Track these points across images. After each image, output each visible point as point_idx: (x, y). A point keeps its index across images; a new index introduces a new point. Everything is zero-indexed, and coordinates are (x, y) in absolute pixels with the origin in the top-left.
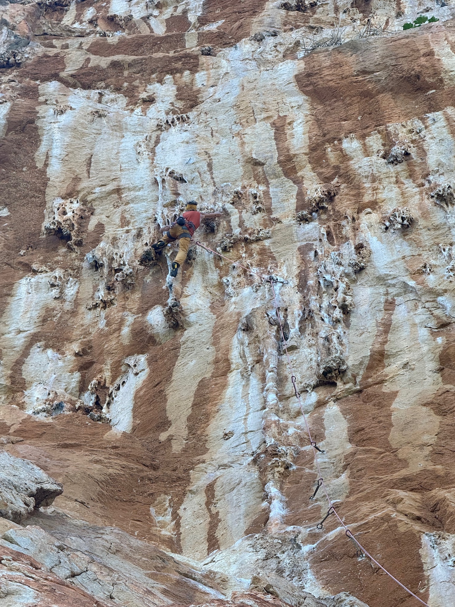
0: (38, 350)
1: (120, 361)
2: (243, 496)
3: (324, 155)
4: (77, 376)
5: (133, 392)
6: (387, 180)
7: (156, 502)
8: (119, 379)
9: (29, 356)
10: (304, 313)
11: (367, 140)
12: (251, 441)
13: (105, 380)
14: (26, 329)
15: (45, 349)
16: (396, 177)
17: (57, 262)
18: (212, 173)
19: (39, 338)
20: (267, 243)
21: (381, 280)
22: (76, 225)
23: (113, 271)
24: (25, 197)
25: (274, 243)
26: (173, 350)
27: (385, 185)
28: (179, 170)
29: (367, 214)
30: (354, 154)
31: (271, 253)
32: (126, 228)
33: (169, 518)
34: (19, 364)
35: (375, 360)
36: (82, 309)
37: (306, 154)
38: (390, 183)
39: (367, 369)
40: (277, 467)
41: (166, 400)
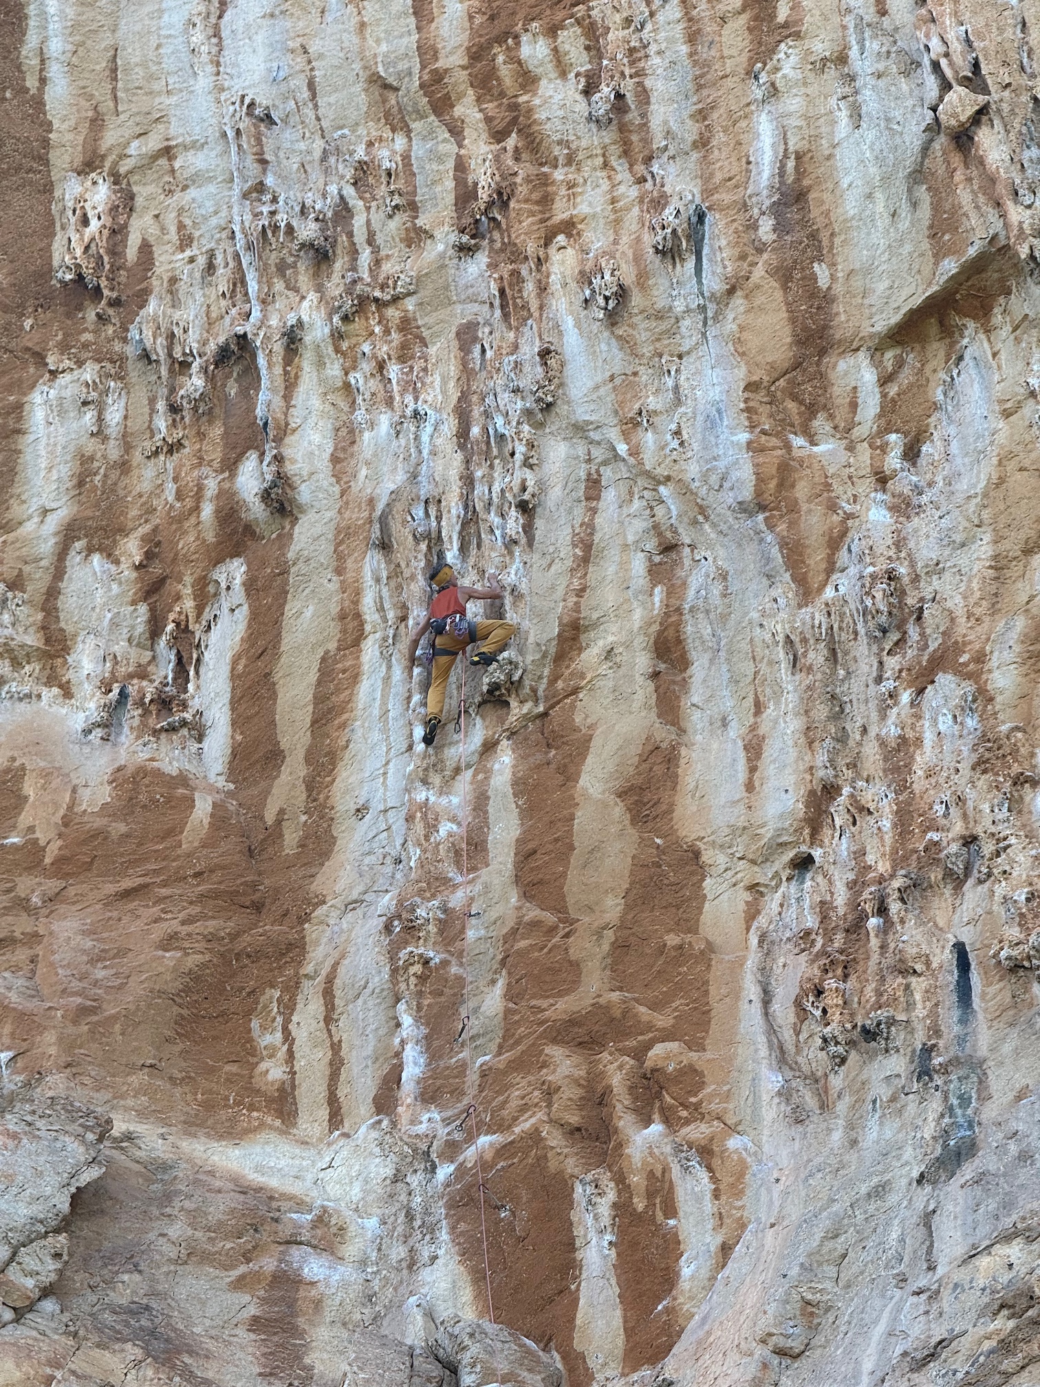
0: (78, 558)
1: (205, 577)
2: (371, 1013)
3: (492, 72)
4: (143, 609)
5: (225, 670)
6: (589, 162)
7: (259, 1007)
8: (207, 610)
9: (66, 576)
10: (466, 513)
11: (559, 40)
12: (394, 827)
13: (187, 616)
14: (54, 505)
15: (87, 556)
16: (604, 155)
17: (85, 346)
18: (316, 106)
19: (77, 533)
20: (410, 304)
21: (579, 430)
22: (106, 259)
23: (177, 366)
25: (421, 304)
26: (279, 575)
27: (586, 175)
28: (263, 97)
29: (560, 249)
30: (541, 69)
31: (418, 327)
32: (188, 253)
33: (279, 1035)
34: (53, 593)
35: (567, 639)
36: (137, 457)
37: (464, 68)
38: (595, 169)
39: (555, 661)
40: (412, 964)
41: (274, 696)
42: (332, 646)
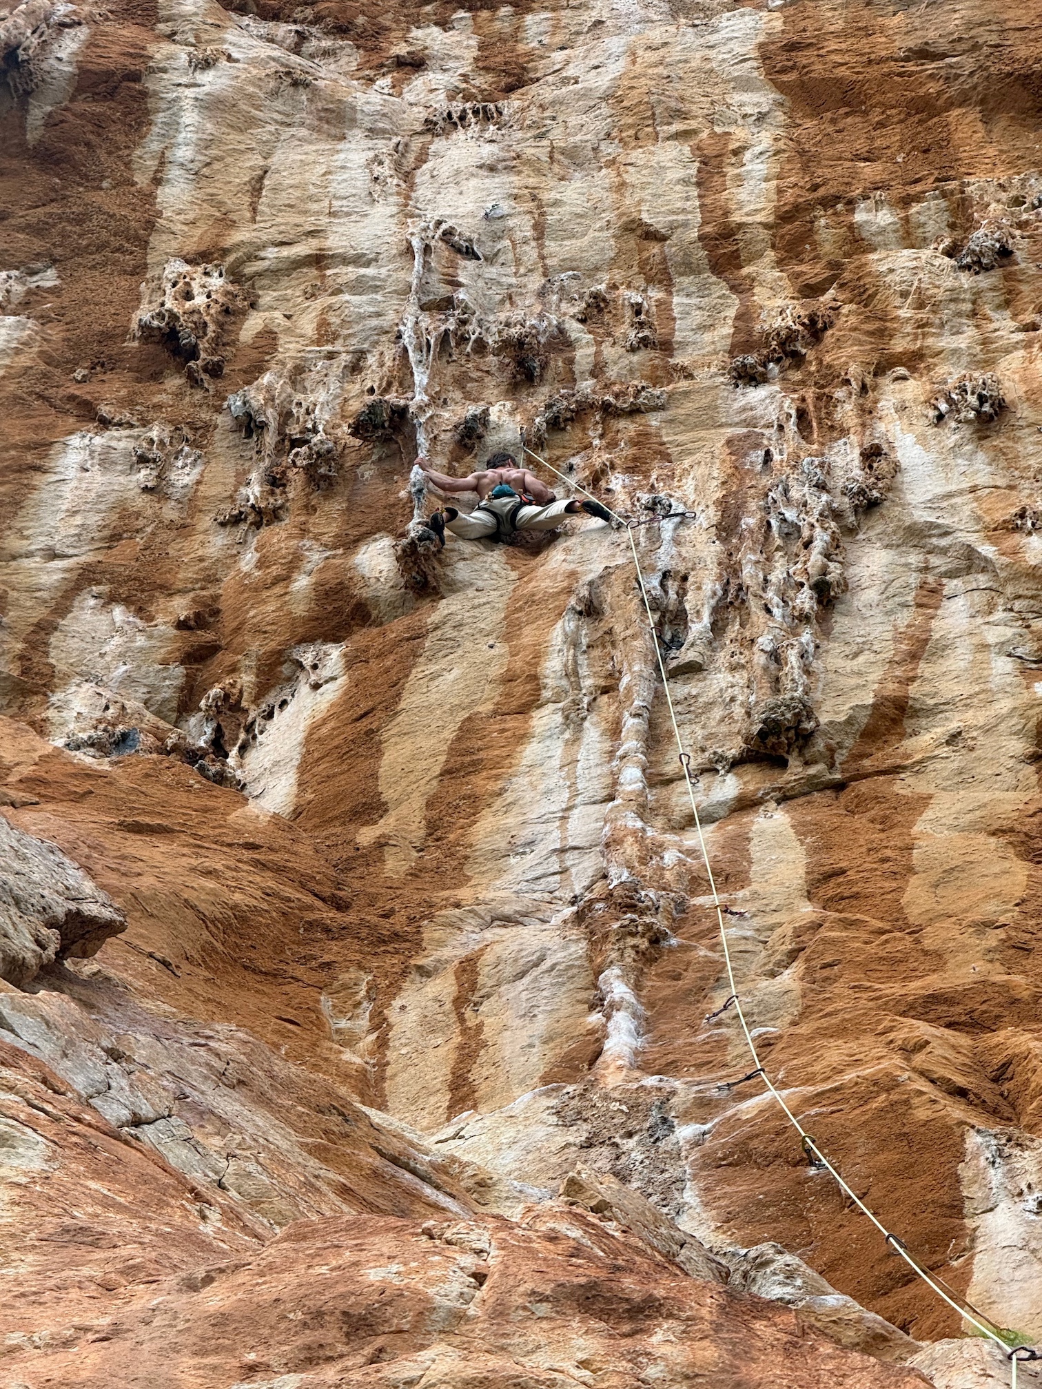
0: (92, 602)
1: (280, 652)
2: (545, 993)
3: (808, 235)
4: (178, 671)
5: (303, 725)
6: (952, 306)
7: (336, 984)
8: (273, 693)
9: (70, 615)
10: (726, 592)
11: (913, 210)
12: (573, 870)
13: (241, 692)
14: (71, 551)
15: (109, 603)
16: (974, 303)
17: (158, 407)
18: (541, 246)
19: (98, 576)
20: (654, 420)
21: (916, 535)
22: (211, 327)
23: (287, 443)
24: (101, 247)
25: (671, 421)
26: (408, 639)
27: (945, 318)
28: (467, 228)
29: (897, 379)
30: (880, 238)
31: (663, 444)
32: (329, 348)
33: (364, 1022)
34: (45, 628)
35: (884, 716)
36: (206, 522)
37: (766, 226)
38: (959, 314)
39: (862, 736)
40: (633, 935)
41: (380, 753)
42: (488, 707)
